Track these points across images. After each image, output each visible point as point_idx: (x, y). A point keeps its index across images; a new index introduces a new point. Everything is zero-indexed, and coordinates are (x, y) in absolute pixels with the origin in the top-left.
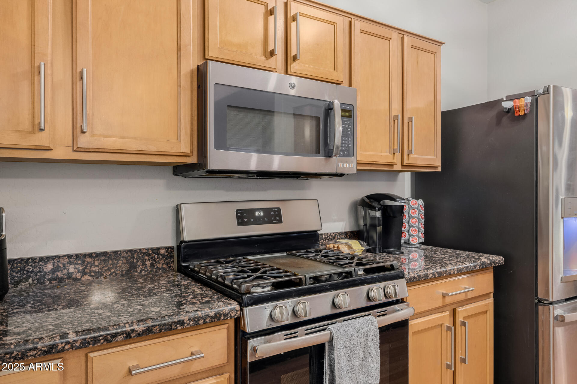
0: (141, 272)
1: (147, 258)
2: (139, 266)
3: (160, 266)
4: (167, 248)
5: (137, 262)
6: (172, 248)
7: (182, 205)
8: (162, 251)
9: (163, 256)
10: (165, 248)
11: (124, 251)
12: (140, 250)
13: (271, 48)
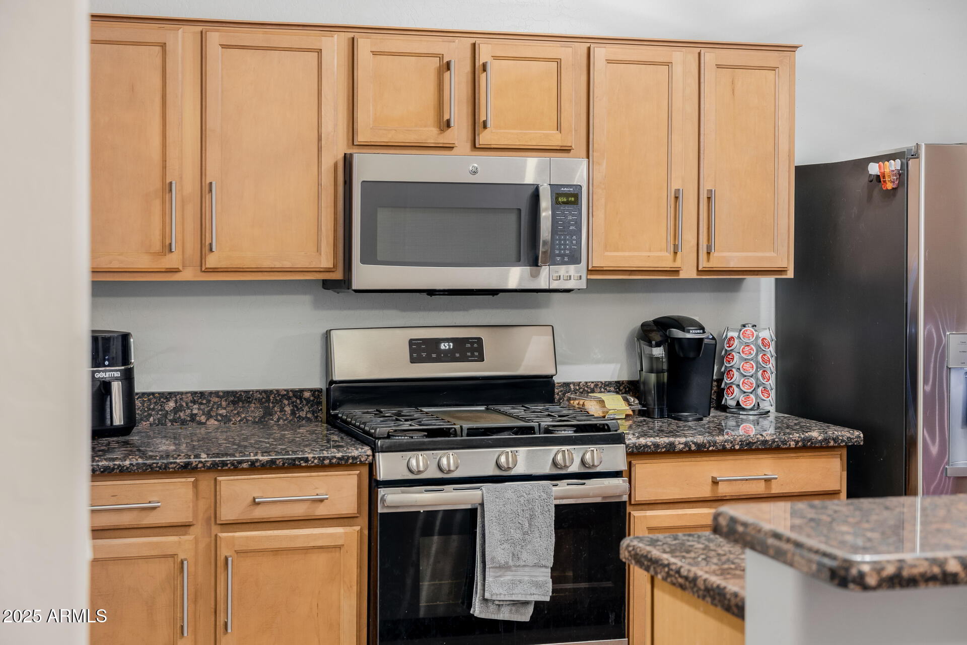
0: (278, 420)
1: (286, 402)
2: (276, 412)
3: (303, 414)
4: (313, 391)
5: (274, 407)
6: (320, 391)
7: (332, 332)
8: (307, 395)
9: (308, 401)
10: (311, 390)
11: (257, 391)
12: (278, 391)
13: (446, 117)
